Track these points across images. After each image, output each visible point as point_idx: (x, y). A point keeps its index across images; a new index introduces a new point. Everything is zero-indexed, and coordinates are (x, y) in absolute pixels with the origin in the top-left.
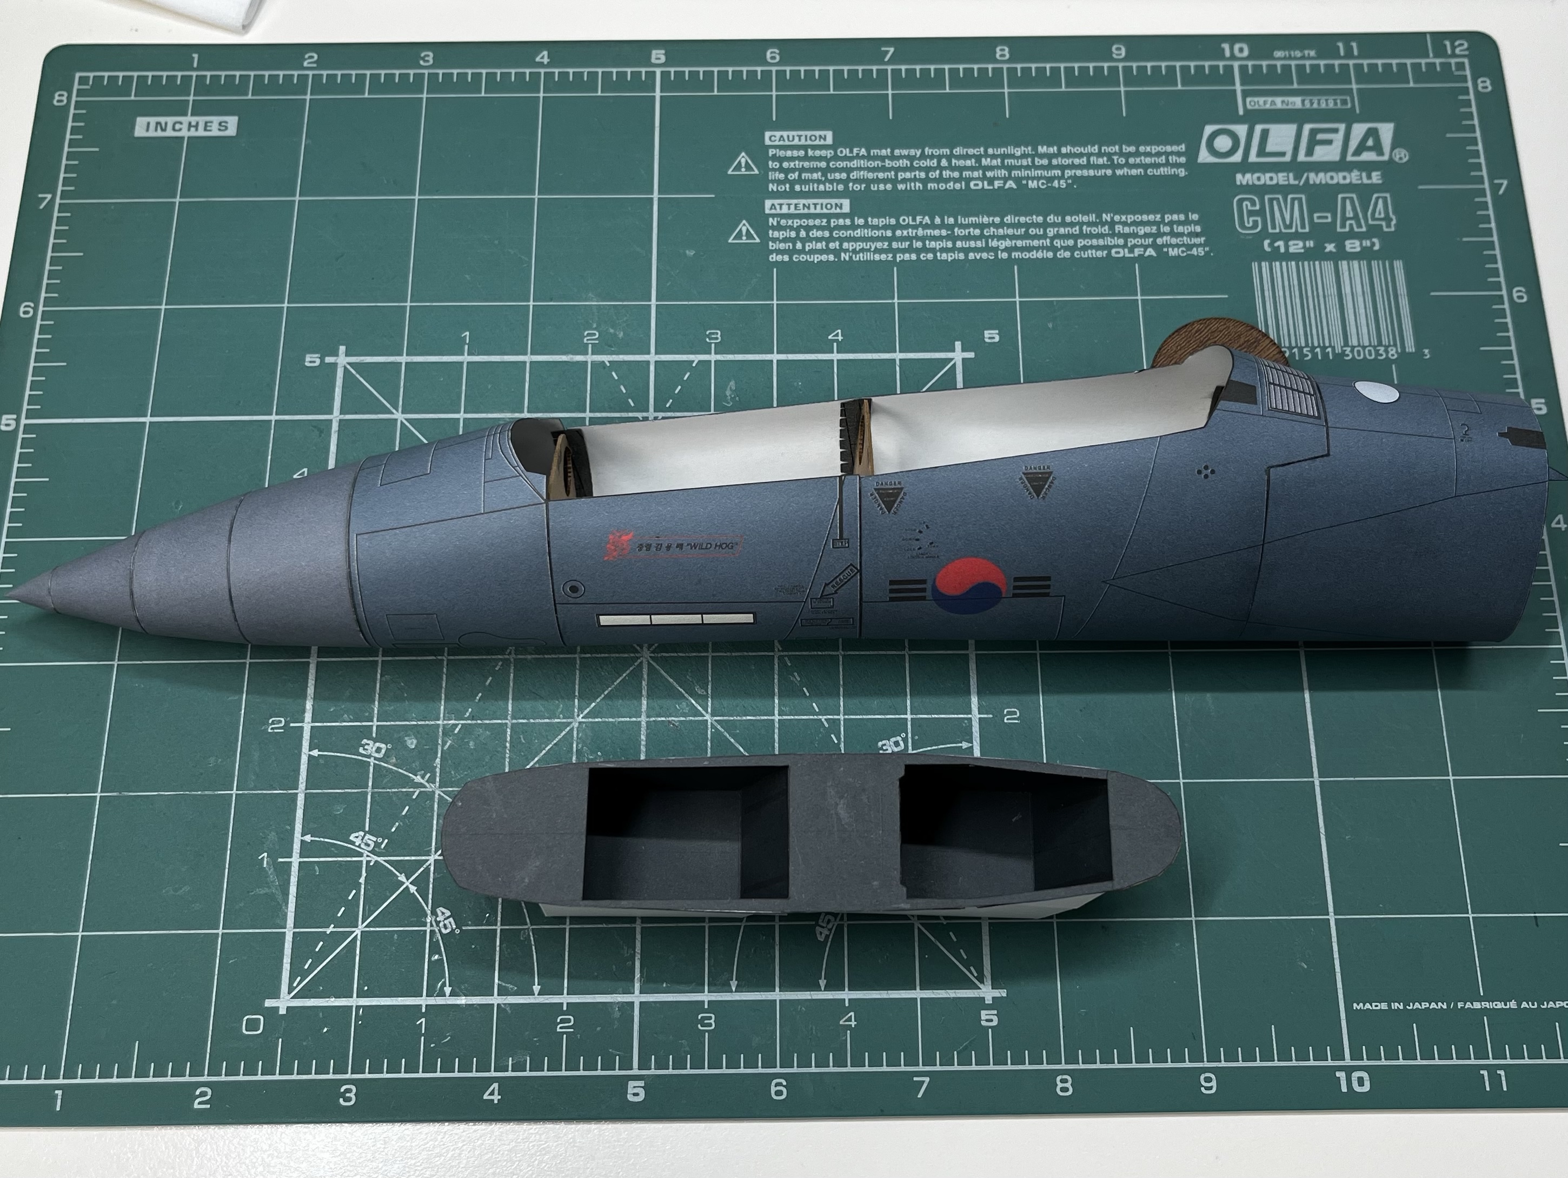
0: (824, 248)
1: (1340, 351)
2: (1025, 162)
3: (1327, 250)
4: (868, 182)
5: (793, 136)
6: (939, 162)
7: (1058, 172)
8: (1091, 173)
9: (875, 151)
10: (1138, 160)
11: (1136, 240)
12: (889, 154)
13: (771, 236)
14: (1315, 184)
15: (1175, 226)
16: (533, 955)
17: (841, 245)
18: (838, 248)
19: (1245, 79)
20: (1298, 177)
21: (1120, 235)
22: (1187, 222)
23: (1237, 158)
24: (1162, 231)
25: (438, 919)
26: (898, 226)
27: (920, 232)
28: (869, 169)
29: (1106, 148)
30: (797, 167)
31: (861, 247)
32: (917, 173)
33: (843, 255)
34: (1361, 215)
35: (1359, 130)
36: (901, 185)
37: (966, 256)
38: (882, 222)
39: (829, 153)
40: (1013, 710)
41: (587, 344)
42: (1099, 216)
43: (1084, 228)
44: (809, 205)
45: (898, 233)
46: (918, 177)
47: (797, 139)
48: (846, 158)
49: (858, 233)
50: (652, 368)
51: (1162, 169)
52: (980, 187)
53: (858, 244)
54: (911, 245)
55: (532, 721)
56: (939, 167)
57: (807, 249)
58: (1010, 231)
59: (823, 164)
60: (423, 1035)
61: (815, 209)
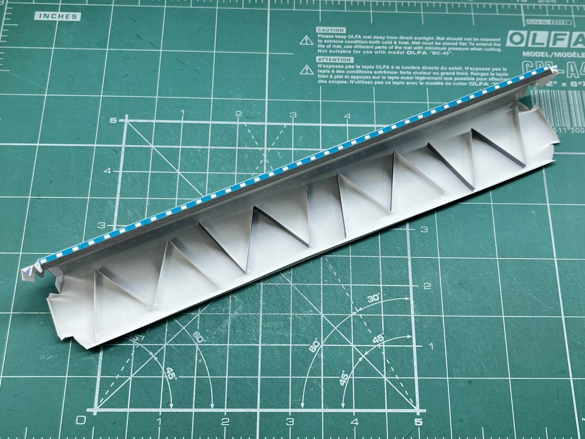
0: (342, 78)
1: (569, 129)
2: (431, 44)
3: (563, 86)
4: (362, 50)
5: (329, 29)
6: (393, 42)
7: (445, 48)
8: (460, 49)
9: (365, 37)
10: (480, 44)
11: (480, 79)
12: (371, 38)
13: (319, 72)
14: (557, 57)
15: (497, 73)
16: (211, 390)
17: (350, 77)
18: (348, 78)
19: (526, 11)
20: (549, 54)
21: (473, 76)
22: (502, 72)
23: (523, 45)
24: (491, 75)
25: (167, 373)
26: (375, 69)
27: (385, 72)
28: (362, 44)
29: (466, 39)
30: (330, 42)
31: (359, 78)
32: (383, 47)
33: (351, 81)
34: (577, 71)
35: (576, 35)
36: (376, 52)
37: (405, 83)
38: (368, 67)
39: (345, 37)
40: (428, 283)
41: (237, 117)
42: (463, 68)
43: (457, 73)
44: (336, 59)
45: (375, 72)
46: (384, 48)
47: (330, 30)
48: (352, 39)
49: (357, 72)
50: (266, 128)
51: (490, 49)
52: (411, 54)
53: (357, 76)
54: (381, 78)
56: (393, 44)
57: (335, 78)
58: (424, 73)
59: (342, 42)
60: (160, 426)
61: (338, 61)
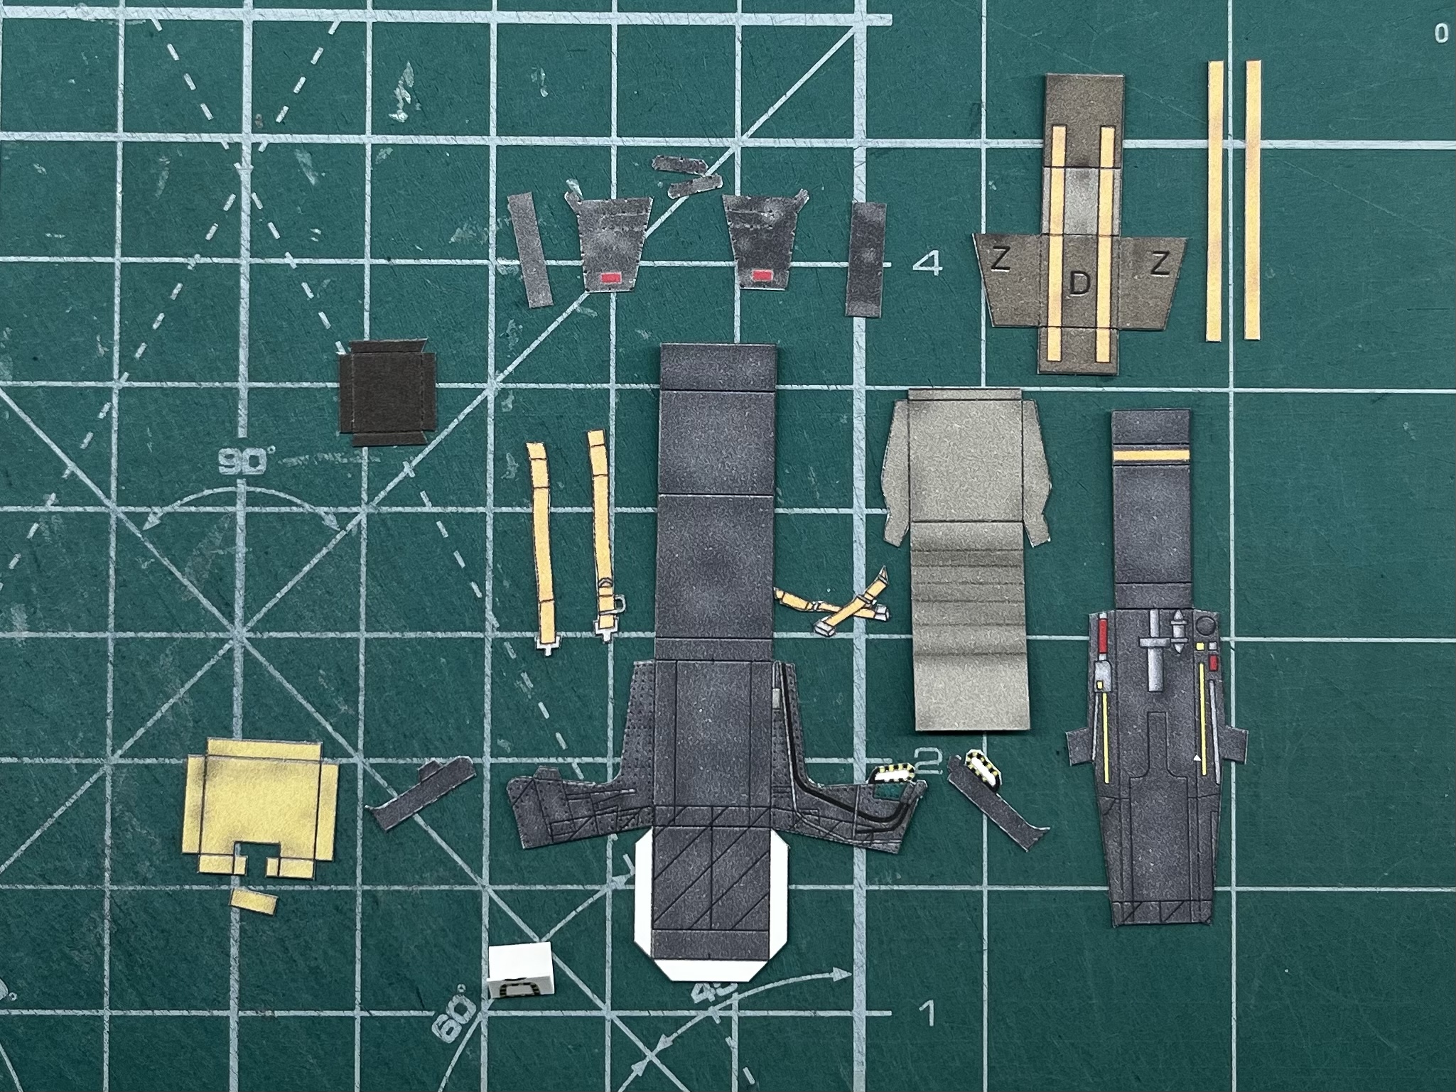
55: (26, 760)
